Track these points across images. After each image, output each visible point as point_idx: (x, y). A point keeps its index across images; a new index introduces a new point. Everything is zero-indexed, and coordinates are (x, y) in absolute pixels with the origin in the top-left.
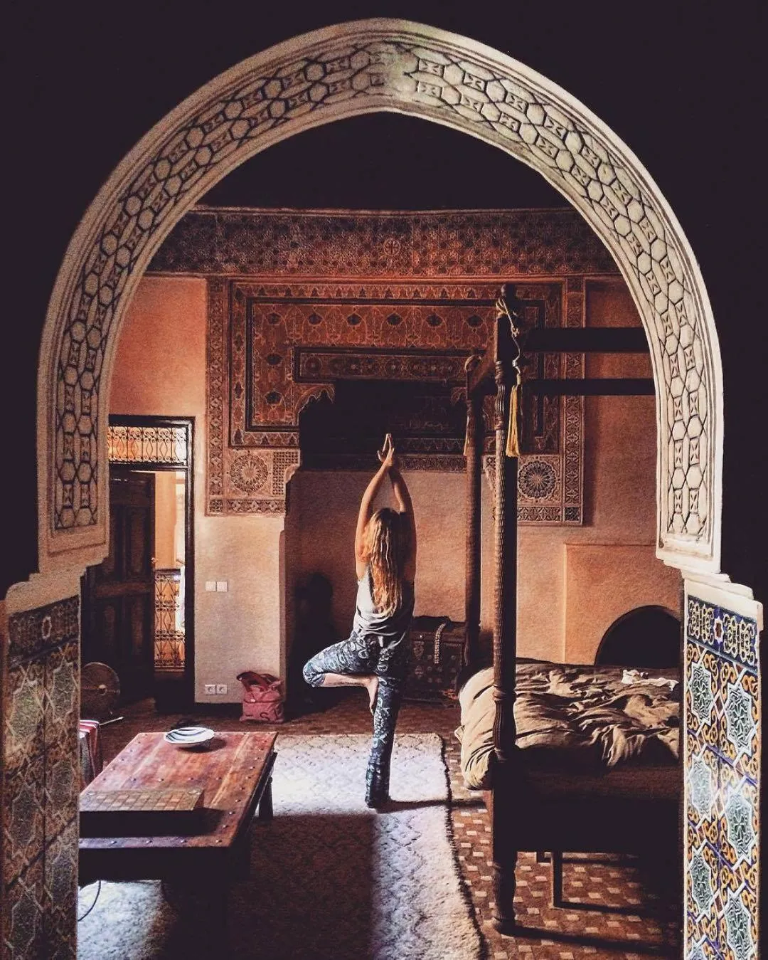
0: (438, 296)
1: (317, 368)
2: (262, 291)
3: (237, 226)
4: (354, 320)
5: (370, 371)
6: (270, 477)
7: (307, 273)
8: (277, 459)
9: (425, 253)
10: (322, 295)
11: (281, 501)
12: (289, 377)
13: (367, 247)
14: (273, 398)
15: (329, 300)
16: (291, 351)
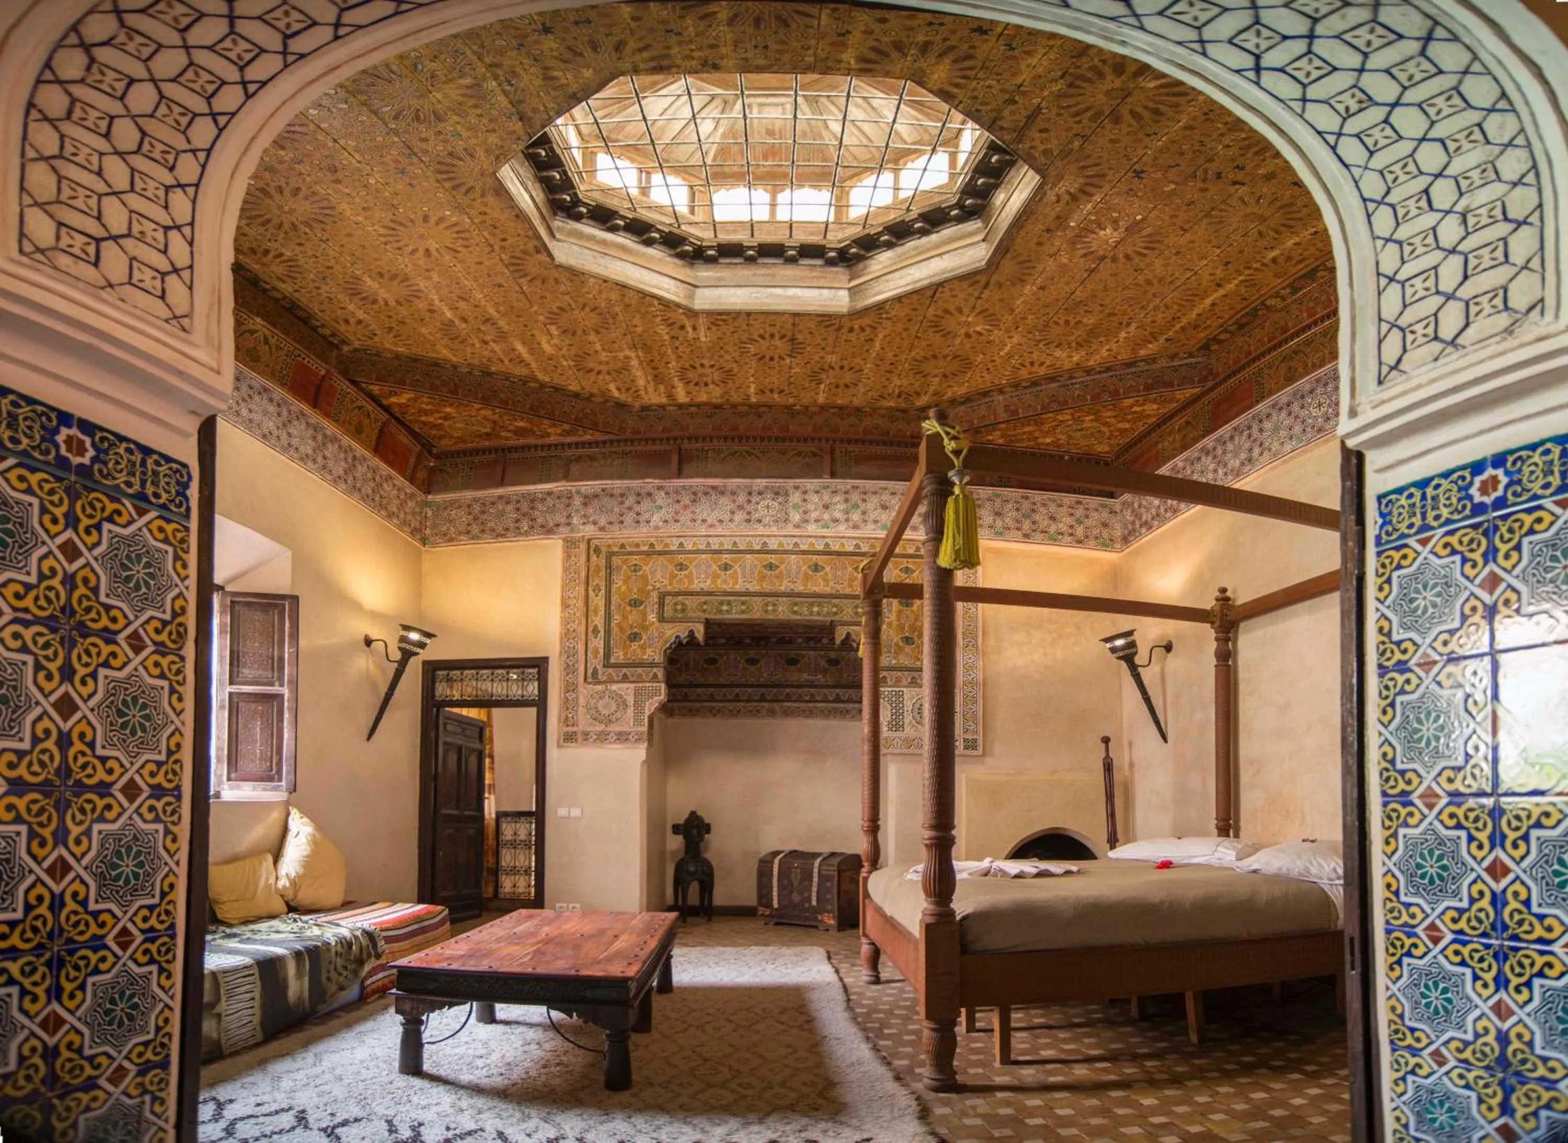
0: (820, 547)
1: (683, 610)
2: (623, 546)
3: (596, 496)
4: (726, 567)
5: (743, 612)
6: (630, 712)
7: (674, 529)
8: (637, 693)
9: (805, 512)
10: (689, 547)
11: (642, 733)
12: (652, 617)
13: (740, 507)
14: (634, 637)
15: (698, 552)
16: (655, 595)
